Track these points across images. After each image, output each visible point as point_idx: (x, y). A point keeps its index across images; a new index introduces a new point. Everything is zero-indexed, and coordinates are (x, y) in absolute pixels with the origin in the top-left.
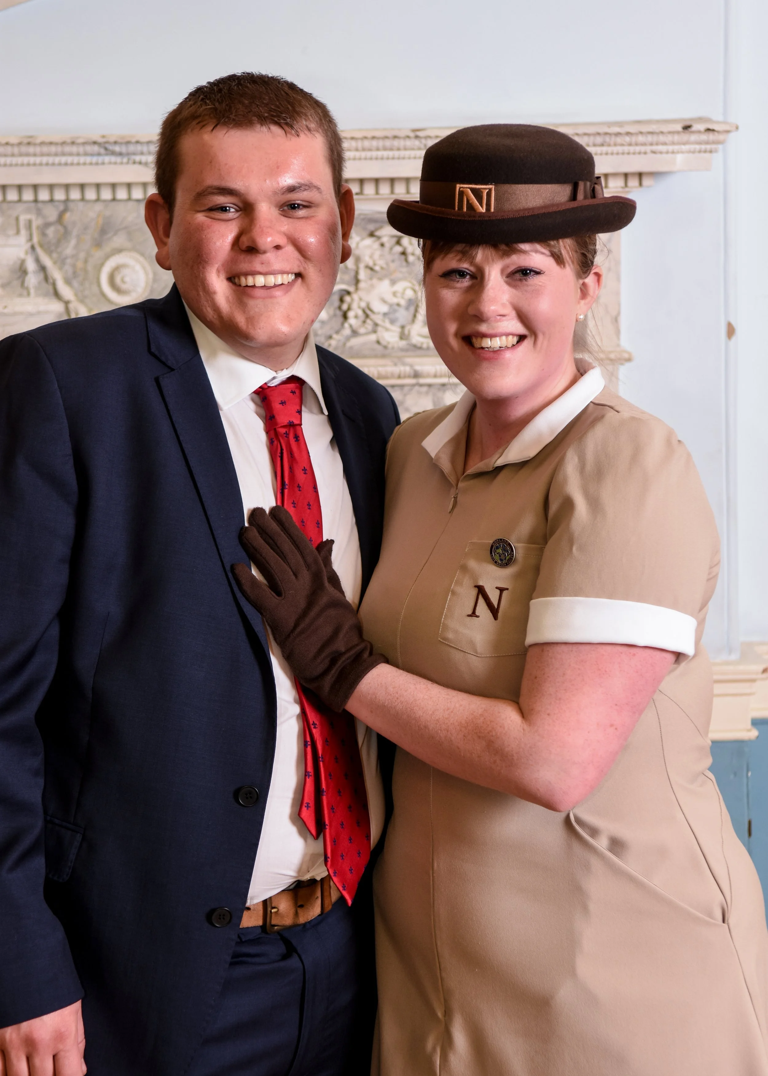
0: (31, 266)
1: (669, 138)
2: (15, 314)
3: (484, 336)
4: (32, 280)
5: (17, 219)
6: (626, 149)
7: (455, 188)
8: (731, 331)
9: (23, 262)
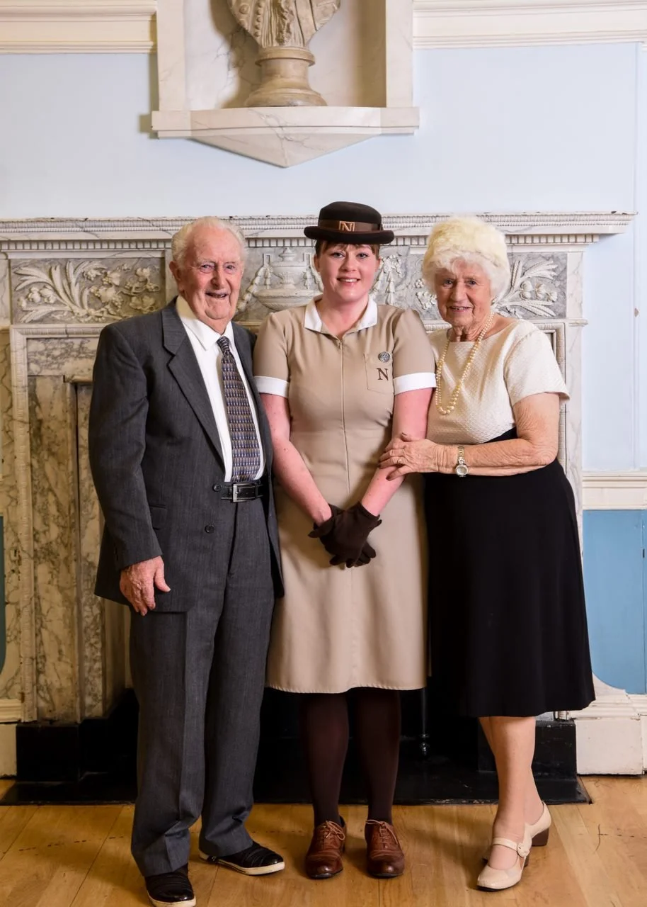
0: (309, 275)
1: (605, 217)
2: (301, 297)
3: (347, 278)
4: (309, 282)
5: (303, 255)
6: (585, 223)
7: (339, 223)
8: (636, 313)
9: (305, 273)
